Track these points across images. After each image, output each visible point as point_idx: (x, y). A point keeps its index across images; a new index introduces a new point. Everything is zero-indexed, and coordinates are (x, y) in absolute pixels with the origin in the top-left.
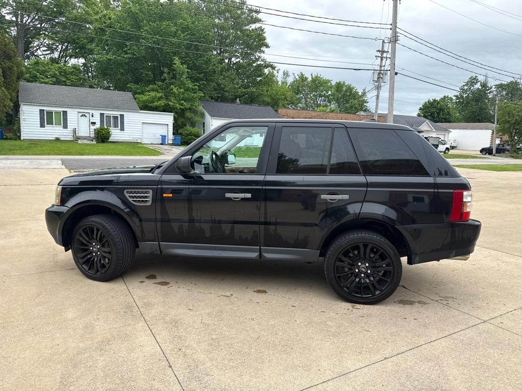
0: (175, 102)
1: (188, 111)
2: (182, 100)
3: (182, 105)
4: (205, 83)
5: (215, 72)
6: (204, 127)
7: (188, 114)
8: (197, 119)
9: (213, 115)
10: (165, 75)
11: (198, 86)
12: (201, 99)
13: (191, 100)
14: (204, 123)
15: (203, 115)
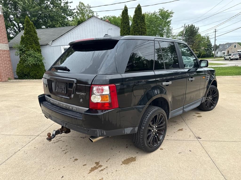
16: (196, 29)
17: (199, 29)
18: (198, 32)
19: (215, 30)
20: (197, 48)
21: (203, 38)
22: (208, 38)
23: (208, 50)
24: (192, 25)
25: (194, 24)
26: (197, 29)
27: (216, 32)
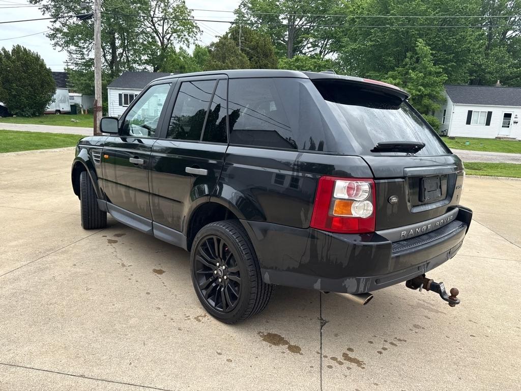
0: (412, 87)
1: (427, 97)
2: (421, 85)
3: (420, 90)
4: (455, 64)
5: (470, 50)
6: (444, 115)
7: (426, 101)
8: (435, 106)
9: (457, 101)
10: (407, 60)
11: (442, 68)
12: (446, 83)
13: (432, 84)
14: (445, 111)
15: (445, 102)
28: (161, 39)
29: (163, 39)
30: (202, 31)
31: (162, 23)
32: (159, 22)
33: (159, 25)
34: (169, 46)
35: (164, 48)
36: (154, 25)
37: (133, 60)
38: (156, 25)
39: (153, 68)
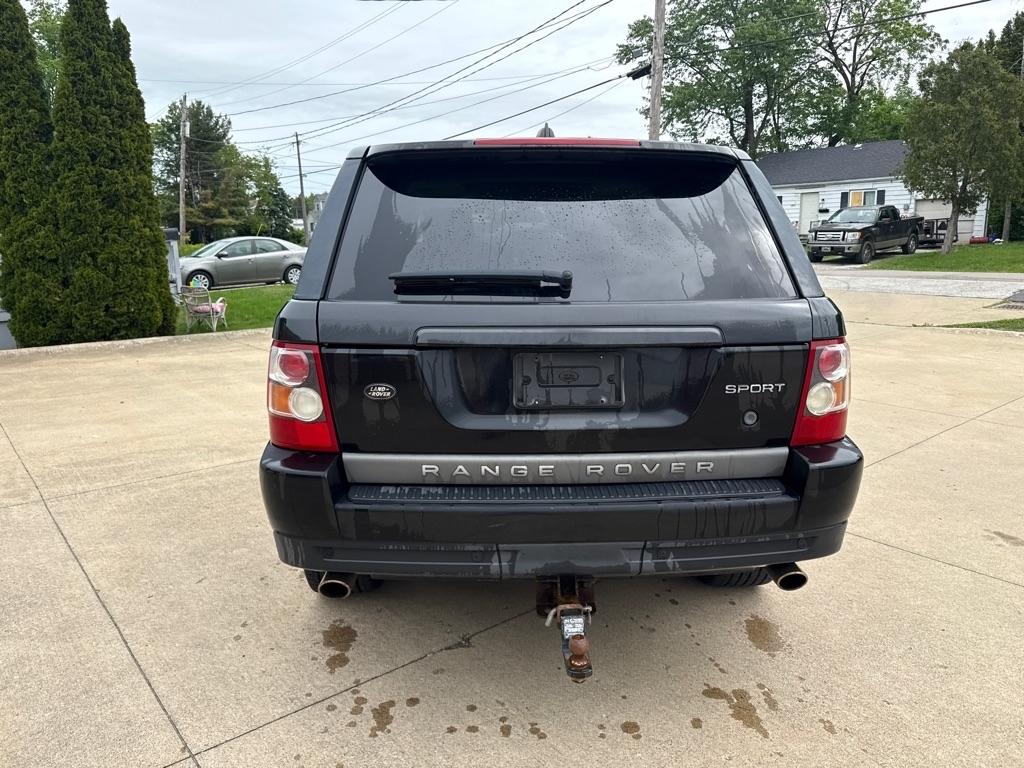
16: (217, 123)
17: (229, 123)
18: (229, 135)
19: (297, 136)
20: (234, 204)
21: (249, 164)
22: (267, 165)
23: (273, 213)
24: (199, 103)
25: (205, 103)
26: (220, 123)
27: (300, 146)
28: (849, 76)
29: (853, 76)
30: (947, 41)
31: (853, 45)
32: (846, 45)
33: (846, 49)
34: (865, 87)
35: (853, 94)
36: (834, 53)
37: (789, 130)
38: (840, 52)
39: (826, 139)
